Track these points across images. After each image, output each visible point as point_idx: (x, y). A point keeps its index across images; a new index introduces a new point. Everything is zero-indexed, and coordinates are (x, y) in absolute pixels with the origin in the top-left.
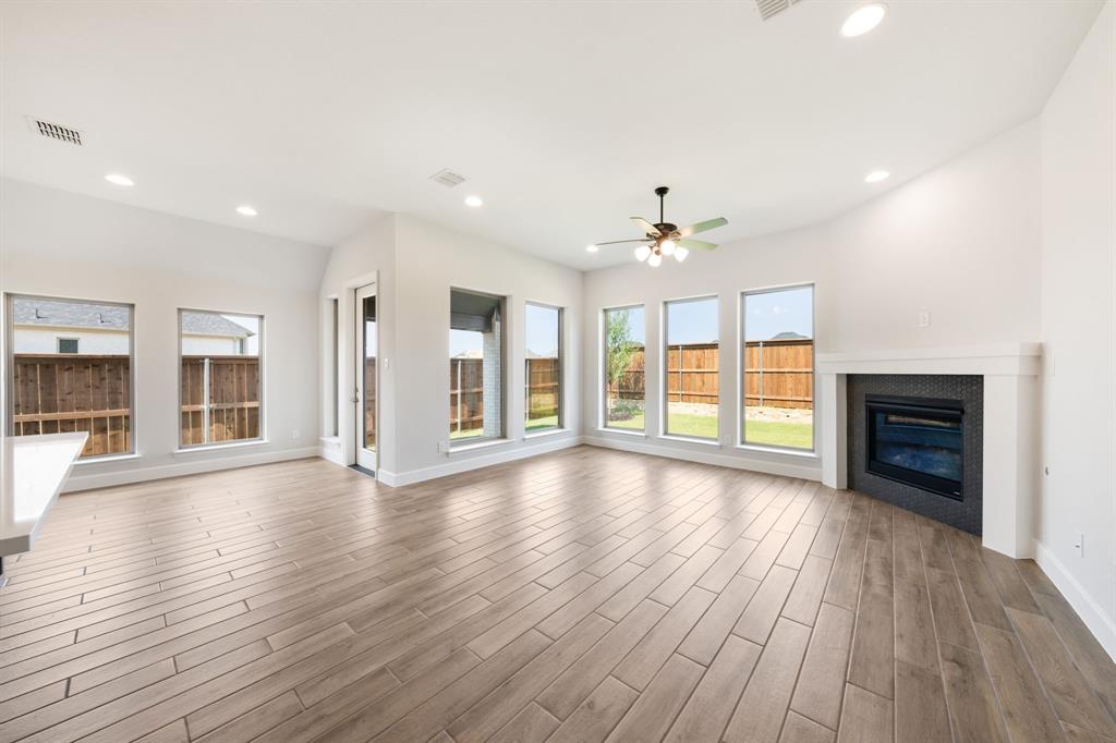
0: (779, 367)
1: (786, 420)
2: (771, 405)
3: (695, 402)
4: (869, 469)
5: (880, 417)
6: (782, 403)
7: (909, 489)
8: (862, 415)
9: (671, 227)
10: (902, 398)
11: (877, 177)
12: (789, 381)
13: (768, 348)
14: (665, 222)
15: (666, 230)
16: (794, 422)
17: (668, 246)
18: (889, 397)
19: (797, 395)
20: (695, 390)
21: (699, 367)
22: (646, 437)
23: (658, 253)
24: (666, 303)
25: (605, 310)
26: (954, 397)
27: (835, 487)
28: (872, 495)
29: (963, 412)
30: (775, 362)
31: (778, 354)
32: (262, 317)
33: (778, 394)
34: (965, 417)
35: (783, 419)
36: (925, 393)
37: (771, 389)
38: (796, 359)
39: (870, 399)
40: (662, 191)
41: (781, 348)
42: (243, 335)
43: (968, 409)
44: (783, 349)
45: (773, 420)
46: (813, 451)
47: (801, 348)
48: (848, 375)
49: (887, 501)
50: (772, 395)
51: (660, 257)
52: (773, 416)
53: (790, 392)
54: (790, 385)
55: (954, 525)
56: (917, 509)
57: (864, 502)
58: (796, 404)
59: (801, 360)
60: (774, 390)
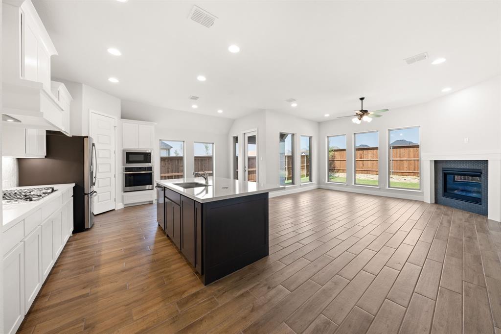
0: (401, 158)
1: (404, 181)
2: (397, 175)
3: (359, 173)
4: (444, 195)
5: (448, 177)
6: (402, 173)
7: (460, 202)
8: (441, 176)
9: (366, 111)
10: (458, 169)
11: (447, 90)
12: (406, 164)
13: (395, 149)
14: (363, 109)
15: (364, 112)
16: (408, 182)
17: (365, 118)
18: (452, 168)
19: (409, 170)
20: (359, 168)
21: (361, 158)
22: (347, 185)
23: (360, 119)
24: (355, 134)
25: (328, 137)
26: (478, 168)
27: (430, 203)
28: (445, 205)
29: (481, 173)
30: (398, 155)
31: (400, 152)
32: (184, 141)
33: (400, 169)
34: (482, 175)
35: (403, 181)
36: (466, 167)
37: (397, 167)
38: (409, 154)
39: (444, 170)
40: (362, 99)
41: (401, 149)
42: (169, 148)
43: (483, 172)
44: (402, 150)
45: (398, 181)
46: (420, 190)
47: (411, 149)
48: (435, 161)
49: (452, 207)
50: (397, 170)
51: (360, 121)
52: (398, 179)
53: (406, 169)
54: (406, 166)
55: (478, 213)
56: (464, 209)
57: (442, 207)
58: (409, 174)
59: (412, 154)
60: (398, 168)
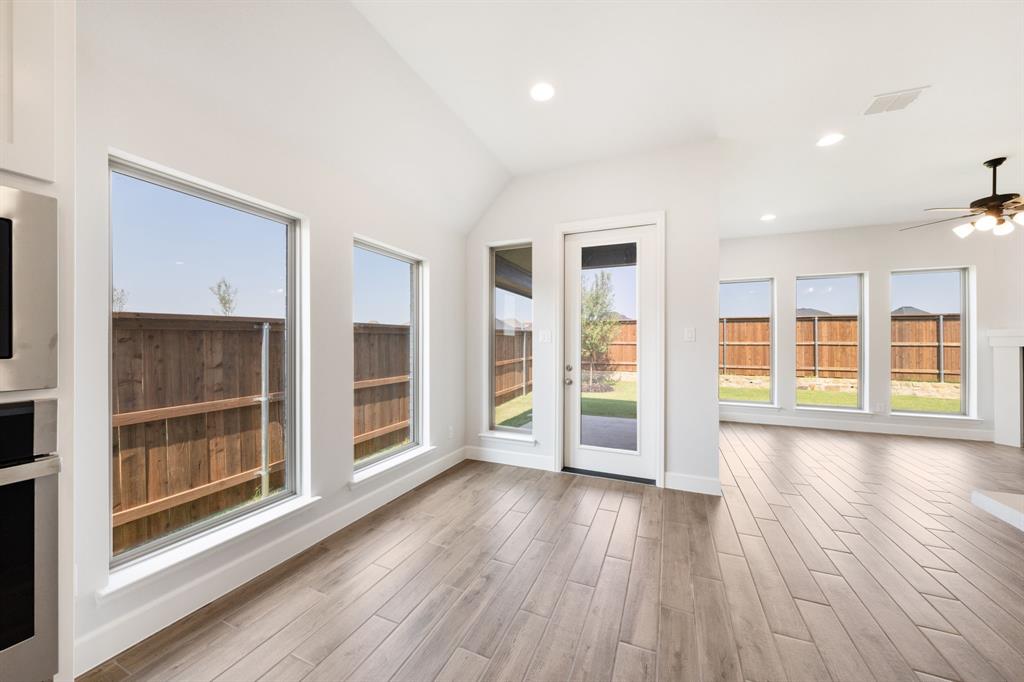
0: (740, 341)
1: (750, 386)
2: (734, 373)
6: (743, 371)
12: (749, 353)
16: (757, 387)
19: (755, 364)
24: (798, 278)
27: (1018, 446)
30: (736, 335)
31: (739, 329)
33: (739, 363)
35: (747, 385)
40: (995, 163)
41: (742, 324)
45: (739, 386)
46: (965, 415)
47: (759, 325)
52: (738, 383)
53: (749, 362)
58: (754, 372)
59: (759, 335)
60: (736, 360)
